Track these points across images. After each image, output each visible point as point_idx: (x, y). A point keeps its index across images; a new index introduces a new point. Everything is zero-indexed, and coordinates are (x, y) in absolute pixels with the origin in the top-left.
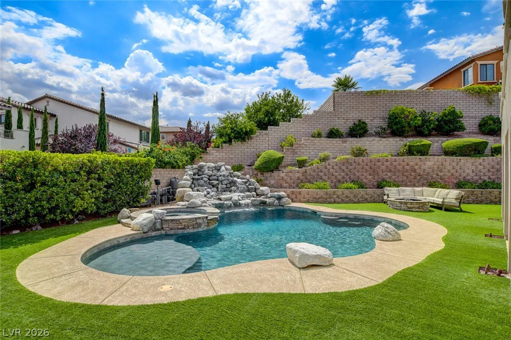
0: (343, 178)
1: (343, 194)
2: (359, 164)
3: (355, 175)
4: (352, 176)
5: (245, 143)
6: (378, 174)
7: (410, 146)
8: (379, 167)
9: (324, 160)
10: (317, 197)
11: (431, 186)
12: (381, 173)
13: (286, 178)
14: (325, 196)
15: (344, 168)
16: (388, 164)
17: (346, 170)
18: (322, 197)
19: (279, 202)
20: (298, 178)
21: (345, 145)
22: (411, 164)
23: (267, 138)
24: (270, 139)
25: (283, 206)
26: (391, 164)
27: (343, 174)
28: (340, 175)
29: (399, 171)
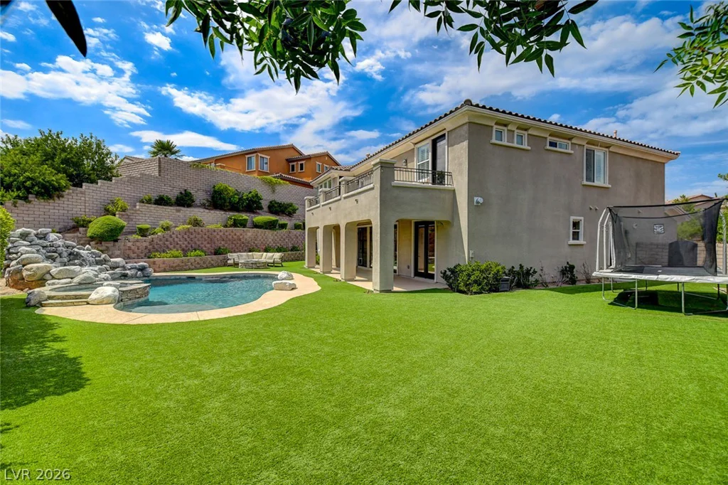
0: (186, 246)
1: (195, 261)
2: (199, 234)
3: (196, 244)
4: (193, 245)
5: (51, 201)
6: (214, 243)
7: (235, 220)
8: (215, 237)
9: (167, 229)
10: (175, 265)
11: (250, 251)
12: (216, 242)
13: (133, 247)
14: (181, 264)
15: (186, 237)
16: (221, 234)
17: (188, 239)
18: (178, 265)
19: (143, 273)
20: (146, 248)
21: (178, 214)
22: (238, 234)
23: (82, 198)
24: (87, 199)
25: (148, 277)
26: (224, 234)
27: (186, 243)
28: (183, 244)
29: (229, 240)
